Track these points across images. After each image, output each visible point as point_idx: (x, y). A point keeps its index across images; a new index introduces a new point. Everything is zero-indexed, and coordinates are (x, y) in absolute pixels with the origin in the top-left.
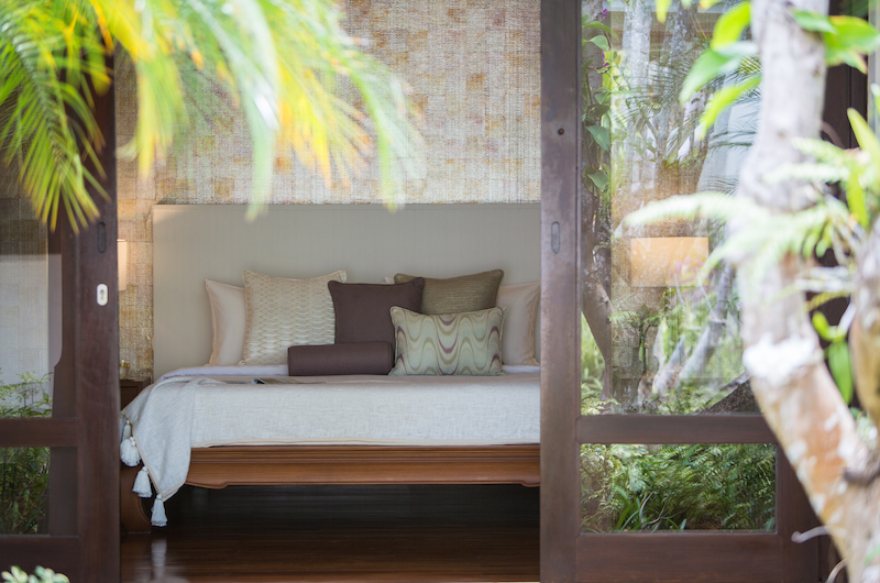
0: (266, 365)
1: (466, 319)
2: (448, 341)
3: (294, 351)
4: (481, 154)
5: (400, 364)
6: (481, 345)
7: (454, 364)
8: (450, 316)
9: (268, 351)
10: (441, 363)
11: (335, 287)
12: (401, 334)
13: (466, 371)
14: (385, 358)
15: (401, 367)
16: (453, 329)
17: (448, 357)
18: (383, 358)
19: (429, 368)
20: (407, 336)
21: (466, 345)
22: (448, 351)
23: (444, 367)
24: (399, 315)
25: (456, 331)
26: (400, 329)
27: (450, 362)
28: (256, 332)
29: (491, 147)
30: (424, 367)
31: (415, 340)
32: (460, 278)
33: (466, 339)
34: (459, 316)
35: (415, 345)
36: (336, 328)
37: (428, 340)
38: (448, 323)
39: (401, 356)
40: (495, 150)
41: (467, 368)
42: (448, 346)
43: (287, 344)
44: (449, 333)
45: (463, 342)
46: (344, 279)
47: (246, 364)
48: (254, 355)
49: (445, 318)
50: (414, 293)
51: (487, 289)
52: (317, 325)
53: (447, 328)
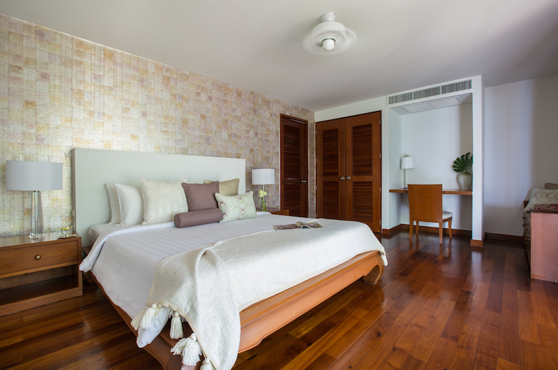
1: (244, 197)
2: (242, 206)
5: (225, 216)
6: (252, 207)
7: (245, 215)
9: (160, 216)
10: (240, 215)
11: (184, 185)
12: (222, 205)
13: (247, 218)
14: (217, 215)
15: (226, 219)
17: (243, 212)
19: (236, 218)
20: (226, 205)
22: (243, 210)
24: (220, 196)
25: (244, 202)
26: (221, 203)
27: (243, 214)
28: (152, 207)
30: (234, 218)
31: (230, 207)
35: (231, 209)
37: (235, 207)
38: (240, 199)
39: (224, 214)
42: (242, 208)
44: (242, 203)
45: (247, 206)
46: (185, 182)
49: (238, 197)
53: (241, 201)
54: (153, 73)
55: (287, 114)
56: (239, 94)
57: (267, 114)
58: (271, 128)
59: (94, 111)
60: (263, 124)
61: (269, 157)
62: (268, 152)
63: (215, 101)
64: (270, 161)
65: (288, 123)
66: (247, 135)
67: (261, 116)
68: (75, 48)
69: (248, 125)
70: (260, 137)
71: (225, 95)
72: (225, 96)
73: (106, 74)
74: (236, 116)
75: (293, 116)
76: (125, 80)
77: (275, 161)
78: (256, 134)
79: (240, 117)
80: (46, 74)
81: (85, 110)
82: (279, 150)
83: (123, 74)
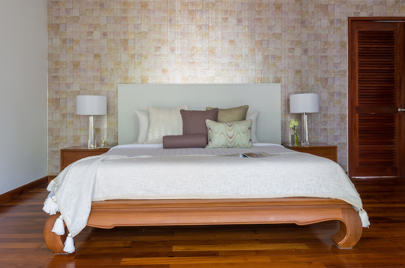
0: (155, 143)
1: (237, 124)
2: (230, 134)
3: (165, 138)
4: (234, 68)
5: (210, 143)
6: (244, 135)
7: (233, 144)
8: (231, 122)
9: (155, 138)
10: (228, 143)
11: (183, 112)
12: (210, 131)
13: (238, 146)
14: (203, 140)
15: (210, 145)
16: (232, 129)
17: (231, 140)
18: (202, 140)
19: (222, 145)
20: (213, 131)
21: (238, 135)
22: (231, 138)
23: (229, 145)
24: (209, 123)
25: (234, 129)
26: (210, 129)
27: (232, 142)
28: (151, 130)
29: (237, 65)
30: (220, 145)
31: (216, 133)
32: (232, 108)
33: (238, 133)
34: (234, 123)
35: (216, 135)
36: (183, 129)
37: (222, 133)
38: (230, 126)
39: (210, 140)
40: (239, 67)
41: (238, 145)
42: (230, 136)
43: (164, 135)
44: (231, 130)
45: (237, 134)
46: (186, 109)
47: (147, 143)
48: (150, 139)
49: (229, 124)
50: (214, 114)
51: (243, 113)
52: (176, 127)
53: (230, 128)
54: (180, 11)
55: (364, 14)
56: (278, 7)
57: (325, 22)
58: (331, 40)
59: (135, 54)
60: (317, 37)
61: (327, 79)
62: (326, 72)
63: (245, 23)
64: (329, 84)
65: (366, 28)
66: (290, 54)
67: (312, 27)
68: (122, 8)
69: (293, 41)
70: (311, 53)
71: (259, 12)
72: (259, 14)
73: (143, 22)
74: (274, 34)
75: (375, 15)
76: (156, 23)
77: (338, 83)
78: (306, 51)
79: (281, 34)
80: (105, 33)
81: (128, 54)
82: (345, 66)
83: (155, 19)
